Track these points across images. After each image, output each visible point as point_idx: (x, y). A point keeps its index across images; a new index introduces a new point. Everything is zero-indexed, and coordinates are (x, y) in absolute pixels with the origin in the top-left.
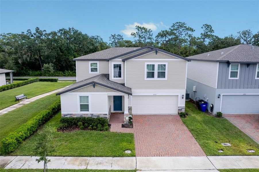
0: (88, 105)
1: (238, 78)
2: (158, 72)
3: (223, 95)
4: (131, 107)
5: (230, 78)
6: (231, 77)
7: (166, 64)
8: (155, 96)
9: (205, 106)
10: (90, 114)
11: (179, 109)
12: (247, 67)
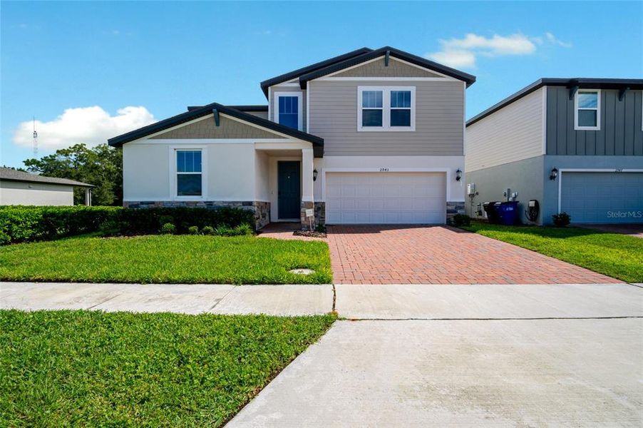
0: (201, 175)
1: (598, 128)
2: (391, 110)
3: (562, 172)
4: (324, 203)
5: (577, 127)
6: (579, 125)
7: (413, 90)
8: (384, 172)
9: (511, 209)
10: (205, 202)
11: (450, 208)
12: (620, 100)
